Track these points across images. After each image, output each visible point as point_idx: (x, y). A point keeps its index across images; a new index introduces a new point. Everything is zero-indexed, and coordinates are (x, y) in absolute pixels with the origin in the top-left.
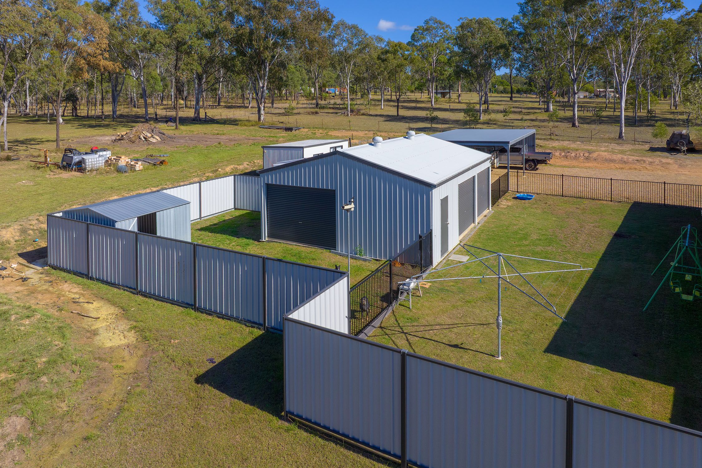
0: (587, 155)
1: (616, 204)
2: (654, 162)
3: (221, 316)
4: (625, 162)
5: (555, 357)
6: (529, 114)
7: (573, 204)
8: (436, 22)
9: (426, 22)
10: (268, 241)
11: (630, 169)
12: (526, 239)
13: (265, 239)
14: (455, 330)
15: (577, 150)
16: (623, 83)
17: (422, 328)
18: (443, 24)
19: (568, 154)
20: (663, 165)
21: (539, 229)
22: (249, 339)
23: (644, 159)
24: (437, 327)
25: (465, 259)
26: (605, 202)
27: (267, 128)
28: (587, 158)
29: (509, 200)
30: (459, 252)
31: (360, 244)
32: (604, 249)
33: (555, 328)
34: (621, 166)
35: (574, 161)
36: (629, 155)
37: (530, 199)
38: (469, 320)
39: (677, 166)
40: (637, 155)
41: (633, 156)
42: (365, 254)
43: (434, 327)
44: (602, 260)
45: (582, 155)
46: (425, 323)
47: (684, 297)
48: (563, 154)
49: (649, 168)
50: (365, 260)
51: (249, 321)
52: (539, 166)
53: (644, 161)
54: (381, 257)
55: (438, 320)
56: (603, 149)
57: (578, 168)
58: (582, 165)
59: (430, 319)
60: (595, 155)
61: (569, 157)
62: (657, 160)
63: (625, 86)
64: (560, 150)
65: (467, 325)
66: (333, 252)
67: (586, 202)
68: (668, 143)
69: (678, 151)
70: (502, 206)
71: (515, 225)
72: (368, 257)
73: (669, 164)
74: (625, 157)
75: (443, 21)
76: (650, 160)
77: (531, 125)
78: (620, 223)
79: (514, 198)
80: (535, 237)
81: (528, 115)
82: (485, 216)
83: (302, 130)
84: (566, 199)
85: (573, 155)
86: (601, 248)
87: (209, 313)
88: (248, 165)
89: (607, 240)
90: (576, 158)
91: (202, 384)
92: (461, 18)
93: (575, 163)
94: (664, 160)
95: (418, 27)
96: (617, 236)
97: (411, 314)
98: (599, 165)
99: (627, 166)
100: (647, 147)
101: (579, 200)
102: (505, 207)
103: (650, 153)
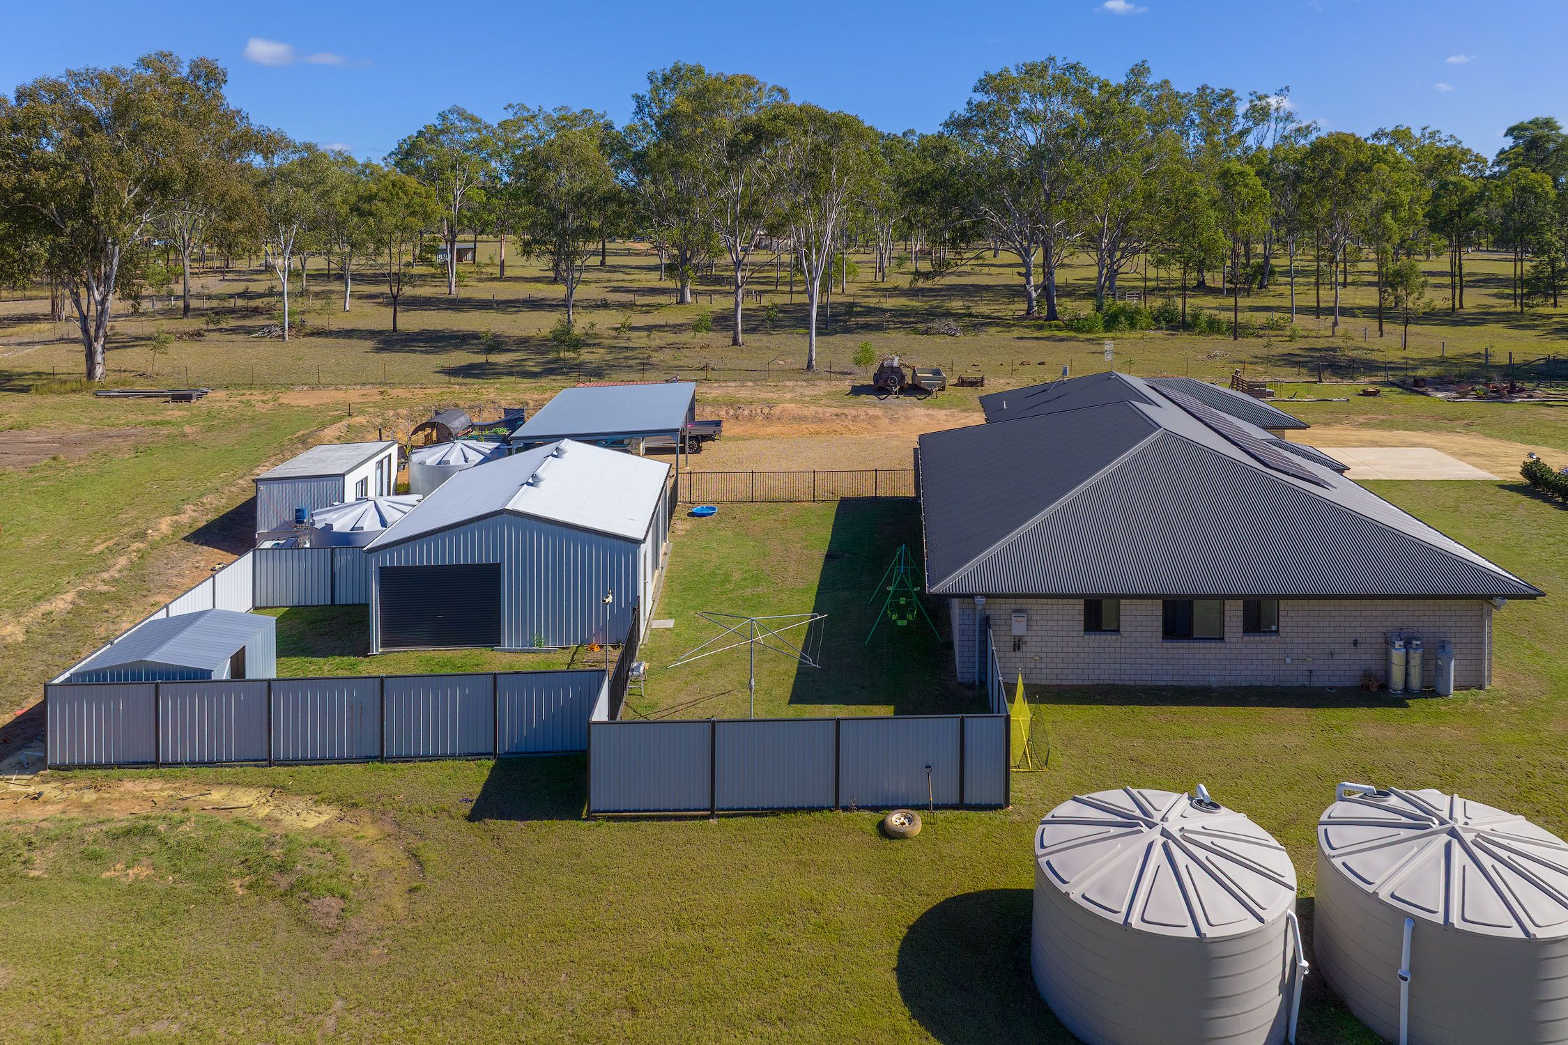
0: (766, 410)
1: (820, 504)
2: (859, 416)
3: (427, 758)
4: (821, 420)
5: (799, 706)
6: (648, 309)
7: (768, 515)
8: (463, 115)
9: (443, 117)
10: (383, 653)
11: (829, 432)
12: (729, 582)
13: (377, 651)
14: (700, 706)
15: (751, 403)
16: (814, 279)
17: (666, 713)
18: (479, 121)
19: (739, 412)
20: (872, 419)
21: (740, 563)
22: (486, 773)
23: (846, 411)
24: (681, 707)
25: (670, 623)
26: (806, 504)
27: (117, 396)
28: (768, 417)
29: (685, 519)
30: (659, 616)
31: (539, 631)
32: (818, 579)
33: (792, 680)
34: (817, 428)
35: (750, 425)
36: (826, 406)
37: (711, 514)
38: (710, 693)
39: (887, 421)
40: (836, 405)
41: (831, 407)
42: (547, 643)
43: (677, 708)
44: (818, 594)
45: (759, 411)
46: (666, 707)
47: (900, 623)
48: (731, 412)
49: (852, 428)
50: (548, 652)
51: (474, 754)
52: (703, 444)
53: (846, 415)
54: (568, 641)
55: (678, 701)
56: (788, 396)
57: (758, 441)
58: (762, 431)
59: (670, 701)
60: (777, 411)
61: (740, 417)
62: (861, 412)
63: (817, 283)
64: (727, 405)
65: (709, 698)
66: (498, 650)
67: (783, 506)
68: (877, 377)
69: (889, 392)
70: (679, 533)
71: (709, 561)
72: (550, 647)
73: (877, 417)
74: (820, 410)
75: (477, 114)
76: (853, 412)
77: (663, 343)
78: (829, 538)
79: (692, 515)
80: (737, 576)
81: (648, 312)
82: (665, 554)
83: (211, 394)
84: (757, 505)
85: (746, 412)
86: (814, 577)
87: (407, 759)
88: (195, 511)
89: (819, 564)
90: (751, 418)
91: (479, 820)
92: (510, 105)
93: (750, 428)
94: (872, 412)
95: (425, 127)
96: (829, 557)
97: (646, 702)
98: (785, 430)
99: (822, 427)
100: (846, 385)
101: (774, 505)
102: (684, 533)
103: (853, 399)
